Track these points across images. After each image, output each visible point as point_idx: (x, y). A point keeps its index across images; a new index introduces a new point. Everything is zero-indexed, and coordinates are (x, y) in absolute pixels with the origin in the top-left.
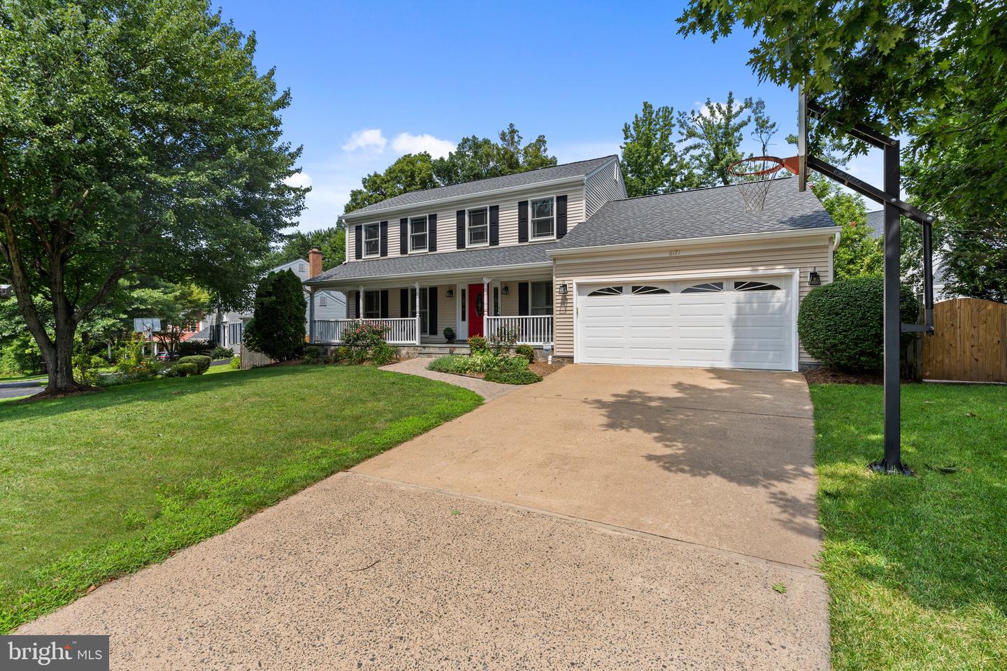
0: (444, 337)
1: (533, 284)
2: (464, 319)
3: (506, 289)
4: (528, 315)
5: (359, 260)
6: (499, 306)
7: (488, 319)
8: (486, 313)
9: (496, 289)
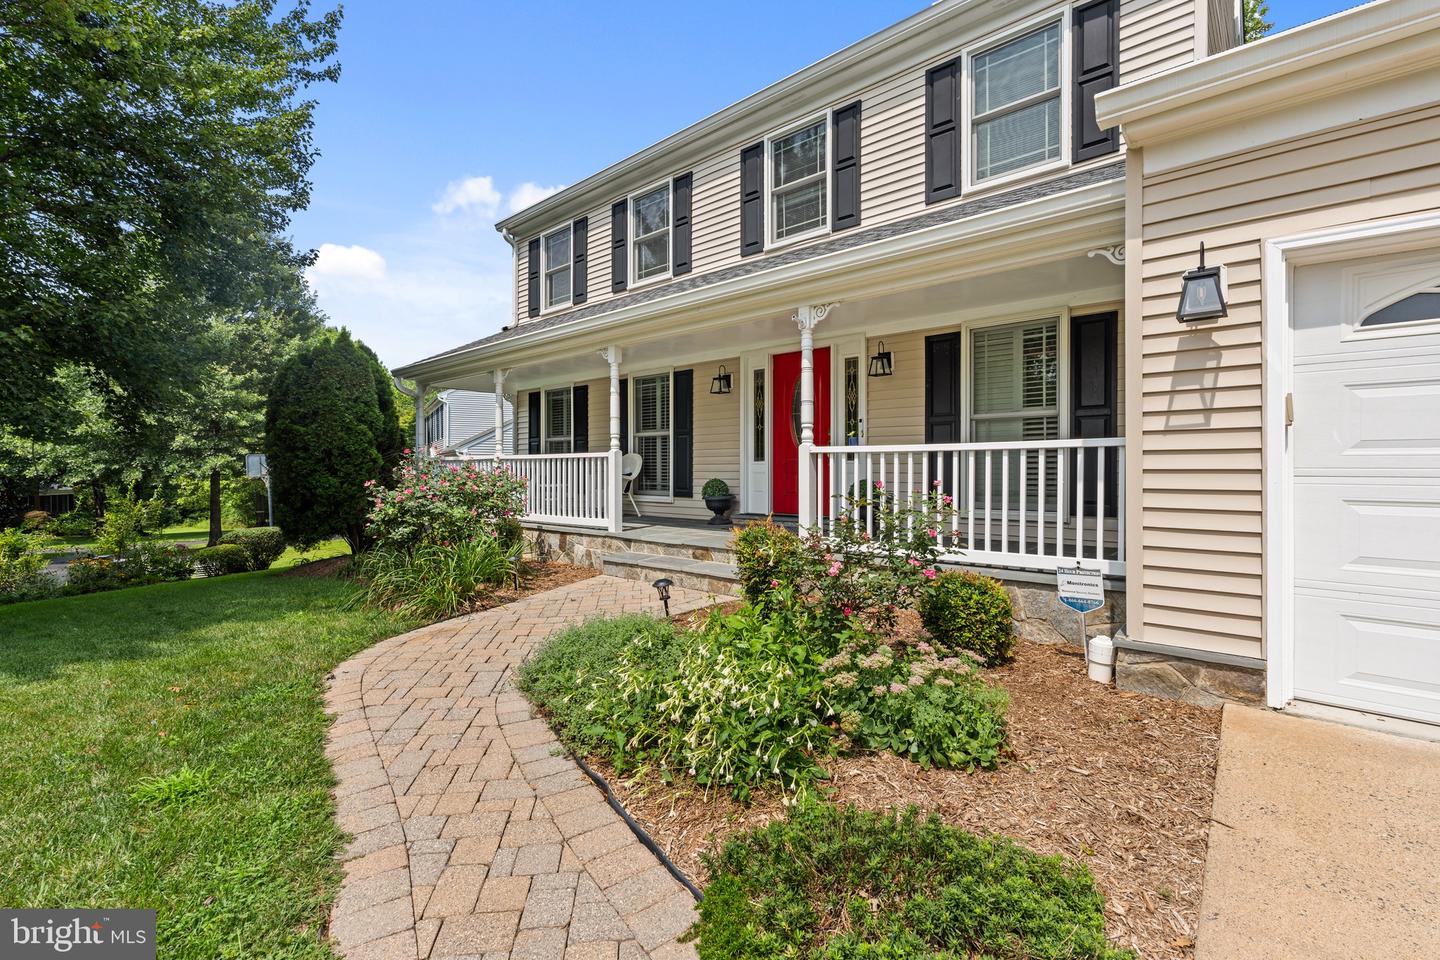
0: (703, 504)
1: (977, 335)
2: (759, 455)
3: (885, 357)
4: (957, 440)
5: (536, 320)
6: (862, 414)
7: (814, 456)
8: (807, 434)
9: (851, 363)
